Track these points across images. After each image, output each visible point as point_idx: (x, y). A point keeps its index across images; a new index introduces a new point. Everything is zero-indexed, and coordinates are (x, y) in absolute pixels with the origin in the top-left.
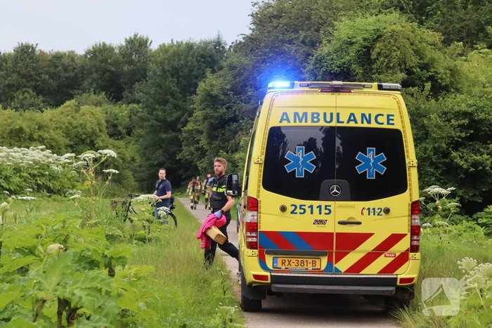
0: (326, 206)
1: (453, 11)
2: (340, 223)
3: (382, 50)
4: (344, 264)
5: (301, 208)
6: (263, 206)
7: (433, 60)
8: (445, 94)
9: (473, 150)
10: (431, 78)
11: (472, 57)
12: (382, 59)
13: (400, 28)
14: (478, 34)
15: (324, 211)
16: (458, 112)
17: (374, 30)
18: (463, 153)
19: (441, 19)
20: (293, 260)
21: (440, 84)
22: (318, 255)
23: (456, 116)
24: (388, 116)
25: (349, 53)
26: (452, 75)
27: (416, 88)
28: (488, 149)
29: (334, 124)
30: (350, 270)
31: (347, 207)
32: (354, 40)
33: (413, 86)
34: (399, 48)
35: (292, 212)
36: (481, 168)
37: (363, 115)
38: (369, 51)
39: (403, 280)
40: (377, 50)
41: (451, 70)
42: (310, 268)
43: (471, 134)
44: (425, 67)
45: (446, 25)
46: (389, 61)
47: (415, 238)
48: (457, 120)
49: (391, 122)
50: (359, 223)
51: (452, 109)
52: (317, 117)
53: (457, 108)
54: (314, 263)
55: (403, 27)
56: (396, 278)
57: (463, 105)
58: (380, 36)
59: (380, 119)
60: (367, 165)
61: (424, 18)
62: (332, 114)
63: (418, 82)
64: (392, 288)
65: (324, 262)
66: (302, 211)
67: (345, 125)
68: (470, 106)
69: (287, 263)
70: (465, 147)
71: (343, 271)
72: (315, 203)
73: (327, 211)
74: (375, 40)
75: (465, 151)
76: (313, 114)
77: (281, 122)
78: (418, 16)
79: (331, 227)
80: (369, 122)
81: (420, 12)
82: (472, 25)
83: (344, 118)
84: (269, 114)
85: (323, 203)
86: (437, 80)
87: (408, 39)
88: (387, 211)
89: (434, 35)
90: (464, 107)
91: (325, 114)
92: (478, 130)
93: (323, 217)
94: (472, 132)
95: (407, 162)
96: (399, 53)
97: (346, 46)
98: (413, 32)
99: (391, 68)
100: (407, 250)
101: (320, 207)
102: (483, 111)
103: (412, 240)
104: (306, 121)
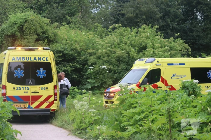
0: (28, 87)
1: (53, 9)
2: (32, 92)
3: (27, 26)
4: (34, 106)
5: (20, 88)
6: (7, 88)
7: (47, 30)
8: (52, 44)
9: (63, 65)
10: (47, 37)
11: (61, 28)
12: (28, 30)
13: (34, 18)
14: (63, 19)
15: (27, 89)
16: (58, 51)
17: (24, 18)
18: (60, 66)
19: (48, 13)
20: (18, 105)
21: (50, 40)
22: (26, 103)
23: (57, 52)
24: (46, 58)
25: (14, 28)
26: (55, 36)
27: (41, 41)
28: (69, 65)
29: (29, 61)
30: (36, 107)
31: (34, 87)
32: (16, 23)
33: (40, 41)
34: (34, 26)
35: (17, 89)
36: (67, 72)
37: (39, 58)
38: (22, 26)
39: (52, 110)
40: (26, 26)
41: (54, 34)
42: (23, 107)
43: (63, 59)
44: (44, 33)
45: (50, 15)
46: (31, 31)
47: (56, 96)
48: (57, 54)
49: (47, 60)
50: (38, 92)
51: (55, 49)
52: (24, 59)
53: (57, 49)
54: (24, 106)
55: (35, 17)
56: (50, 109)
57: (59, 48)
58: (27, 21)
59: (44, 59)
60: (40, 74)
61: (41, 12)
62: (29, 58)
63: (41, 39)
64: (49, 113)
65: (27, 105)
66: (20, 89)
67: (33, 61)
68: (62, 48)
69: (16, 106)
70: (61, 64)
71: (33, 108)
72: (24, 86)
73: (28, 89)
74: (25, 22)
75: (61, 66)
76: (23, 58)
77: (12, 60)
78: (39, 11)
79: (30, 94)
80: (40, 60)
81: (40, 9)
82: (61, 15)
83: (33, 59)
84: (8, 58)
85: (27, 86)
86: (49, 38)
87: (38, 22)
88: (47, 88)
89: (47, 20)
90: (60, 49)
91: (26, 58)
92: (65, 58)
93: (27, 91)
94: (63, 58)
95: (53, 73)
96: (34, 27)
97: (13, 25)
98: (39, 19)
99: (31, 33)
100: (53, 101)
101: (26, 87)
102: (67, 50)
103: (55, 97)
104: (20, 60)
